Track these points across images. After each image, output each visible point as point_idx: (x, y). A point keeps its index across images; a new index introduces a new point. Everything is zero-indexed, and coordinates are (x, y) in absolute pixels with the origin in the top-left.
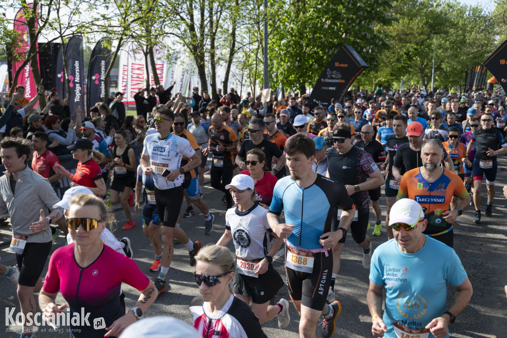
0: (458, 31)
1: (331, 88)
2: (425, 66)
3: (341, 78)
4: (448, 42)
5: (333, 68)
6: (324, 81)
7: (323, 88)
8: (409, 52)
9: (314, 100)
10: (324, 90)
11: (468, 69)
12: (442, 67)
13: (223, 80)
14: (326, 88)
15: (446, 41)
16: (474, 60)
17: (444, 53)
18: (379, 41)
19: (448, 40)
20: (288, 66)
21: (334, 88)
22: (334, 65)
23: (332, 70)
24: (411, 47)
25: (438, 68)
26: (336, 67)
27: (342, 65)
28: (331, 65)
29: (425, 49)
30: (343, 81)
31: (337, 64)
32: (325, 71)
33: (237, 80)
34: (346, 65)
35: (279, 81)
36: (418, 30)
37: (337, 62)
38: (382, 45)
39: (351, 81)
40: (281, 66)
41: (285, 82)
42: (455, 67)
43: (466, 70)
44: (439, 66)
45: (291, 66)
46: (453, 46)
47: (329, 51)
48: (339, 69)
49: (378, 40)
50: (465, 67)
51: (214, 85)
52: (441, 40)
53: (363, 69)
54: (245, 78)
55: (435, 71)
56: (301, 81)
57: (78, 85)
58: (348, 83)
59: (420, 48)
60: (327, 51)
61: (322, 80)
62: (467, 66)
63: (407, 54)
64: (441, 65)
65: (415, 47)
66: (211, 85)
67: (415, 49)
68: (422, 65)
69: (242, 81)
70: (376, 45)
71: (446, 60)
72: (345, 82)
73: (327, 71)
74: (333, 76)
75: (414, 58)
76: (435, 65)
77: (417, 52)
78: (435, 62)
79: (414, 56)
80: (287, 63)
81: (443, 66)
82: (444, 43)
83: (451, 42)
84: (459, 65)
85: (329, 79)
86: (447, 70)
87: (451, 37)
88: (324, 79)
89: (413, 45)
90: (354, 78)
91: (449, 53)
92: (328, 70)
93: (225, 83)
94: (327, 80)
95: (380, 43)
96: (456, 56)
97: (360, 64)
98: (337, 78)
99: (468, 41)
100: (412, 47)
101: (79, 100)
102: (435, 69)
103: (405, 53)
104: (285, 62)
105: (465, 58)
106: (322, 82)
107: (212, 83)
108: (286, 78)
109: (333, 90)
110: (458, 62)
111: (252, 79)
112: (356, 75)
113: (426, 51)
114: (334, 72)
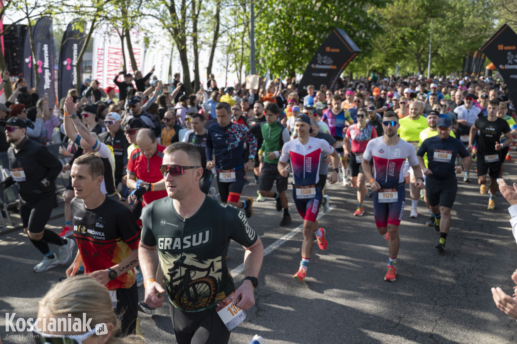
0: (455, 15)
1: (322, 75)
2: (422, 51)
3: (333, 64)
4: (444, 27)
5: (324, 53)
7: (313, 74)
8: (405, 36)
10: (314, 76)
11: (466, 55)
12: (439, 52)
13: (207, 65)
14: (316, 75)
15: (443, 25)
16: (472, 45)
17: (441, 38)
18: (373, 25)
19: (445, 24)
20: (276, 52)
21: (325, 75)
22: (325, 49)
23: (322, 55)
24: (407, 31)
25: (435, 54)
26: (327, 52)
27: (333, 50)
28: (321, 50)
29: (421, 34)
30: (335, 67)
31: (328, 49)
32: (316, 56)
33: (222, 67)
34: (338, 50)
35: (267, 67)
36: (413, 14)
37: (328, 46)
38: (376, 29)
39: (343, 67)
40: (269, 50)
41: (274, 67)
42: (452, 52)
43: (464, 55)
44: (435, 51)
45: (279, 51)
46: (450, 31)
47: (320, 35)
48: (330, 55)
49: (371, 24)
50: (462, 52)
51: (196, 71)
52: (438, 23)
53: (355, 54)
54: (230, 63)
55: (432, 57)
56: (291, 68)
57: (47, 71)
58: (340, 69)
59: (415, 33)
60: (318, 35)
61: (313, 66)
62: (464, 51)
63: (402, 38)
64: (437, 50)
65: (411, 31)
66: (194, 71)
67: (411, 34)
68: (418, 50)
69: (227, 67)
70: (370, 29)
71: (443, 46)
72: (337, 67)
73: (317, 57)
74: (324, 62)
75: (410, 43)
76: (432, 50)
77: (412, 36)
78: (432, 47)
79: (409, 41)
80: (275, 47)
81: (440, 52)
82: (440, 27)
83: (448, 27)
84: (456, 51)
85: (319, 64)
86: (444, 56)
87: (448, 21)
88: (315, 64)
89: (408, 29)
90: (346, 63)
91: (446, 37)
92: (319, 55)
93: (209, 69)
94: (318, 66)
95: (374, 27)
96: (454, 42)
97: (352, 50)
98: (328, 63)
99: (465, 25)
101: (49, 87)
102: (431, 54)
103: (401, 38)
104: (272, 47)
105: (462, 43)
106: (312, 68)
107: (194, 69)
108: (275, 64)
109: (324, 77)
110: (456, 48)
111: (238, 64)
112: (348, 61)
113: (422, 36)
114: (325, 57)
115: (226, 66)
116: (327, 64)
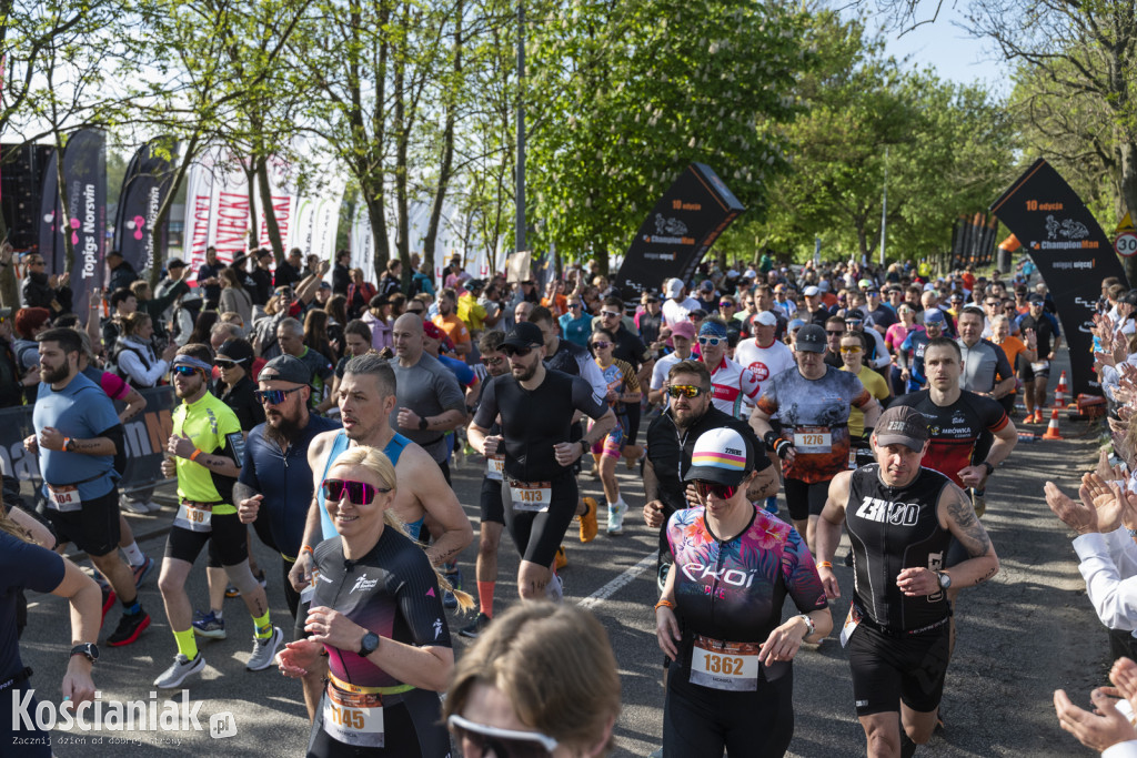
0: (935, 138)
1: (664, 256)
2: (867, 211)
3: (687, 235)
4: (913, 162)
5: (669, 213)
6: (648, 240)
7: (647, 255)
8: (833, 180)
9: (628, 283)
10: (649, 260)
11: (957, 220)
12: (902, 214)
13: (425, 235)
14: (653, 256)
15: (910, 158)
16: (971, 200)
17: (907, 184)
18: (769, 156)
19: (914, 157)
20: (569, 208)
21: (671, 257)
22: (672, 204)
23: (666, 217)
24: (837, 169)
25: (895, 217)
26: (677, 210)
27: (688, 207)
28: (664, 207)
29: (865, 175)
30: (691, 241)
31: (677, 204)
32: (652, 219)
33: (457, 237)
34: (698, 207)
35: (551, 240)
36: (851, 135)
38: (774, 164)
39: (707, 242)
40: (554, 205)
41: (563, 240)
42: (930, 214)
43: (953, 221)
44: (895, 211)
45: (575, 206)
46: (925, 170)
47: (660, 175)
48: (681, 215)
49: (765, 155)
50: (950, 215)
51: (403, 246)
52: (899, 155)
53: (733, 215)
54: (474, 230)
55: (888, 223)
56: (600, 241)
57: (90, 240)
58: (701, 246)
59: (855, 173)
60: (655, 174)
61: (645, 237)
62: (955, 213)
63: (829, 184)
64: (899, 209)
65: (846, 169)
66: (398, 245)
67: (846, 175)
68: (860, 208)
69: (467, 237)
70: (762, 164)
71: (911, 200)
72: (696, 242)
73: (655, 220)
74: (670, 230)
75: (843, 194)
76: (888, 209)
77: (849, 180)
78: (887, 203)
79: (843, 190)
80: (567, 198)
81: (905, 212)
82: (905, 163)
83: (920, 162)
84: (938, 211)
85: (659, 235)
86: (912, 221)
87: (920, 150)
88: (650, 236)
89: (841, 166)
90: (715, 234)
91: (917, 183)
92: (659, 215)
93: (430, 242)
94: (656, 239)
95: (771, 160)
96: (933, 193)
97: (727, 206)
98: (678, 233)
99: (957, 159)
100: (839, 169)
101: (92, 275)
102: (887, 217)
103: (825, 183)
104: (561, 197)
105: (950, 196)
106: (644, 242)
107: (398, 241)
108: (566, 232)
109: (669, 261)
110: (936, 204)
111: (490, 235)
112: (719, 229)
113: (869, 180)
114: (671, 221)
115: (464, 236)
116: (676, 235)
